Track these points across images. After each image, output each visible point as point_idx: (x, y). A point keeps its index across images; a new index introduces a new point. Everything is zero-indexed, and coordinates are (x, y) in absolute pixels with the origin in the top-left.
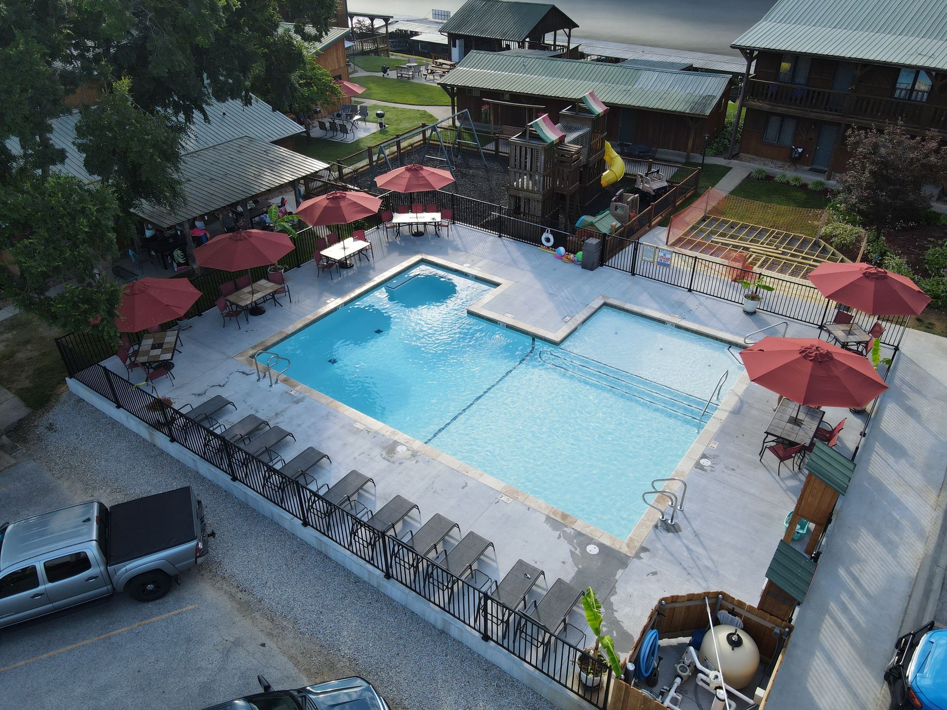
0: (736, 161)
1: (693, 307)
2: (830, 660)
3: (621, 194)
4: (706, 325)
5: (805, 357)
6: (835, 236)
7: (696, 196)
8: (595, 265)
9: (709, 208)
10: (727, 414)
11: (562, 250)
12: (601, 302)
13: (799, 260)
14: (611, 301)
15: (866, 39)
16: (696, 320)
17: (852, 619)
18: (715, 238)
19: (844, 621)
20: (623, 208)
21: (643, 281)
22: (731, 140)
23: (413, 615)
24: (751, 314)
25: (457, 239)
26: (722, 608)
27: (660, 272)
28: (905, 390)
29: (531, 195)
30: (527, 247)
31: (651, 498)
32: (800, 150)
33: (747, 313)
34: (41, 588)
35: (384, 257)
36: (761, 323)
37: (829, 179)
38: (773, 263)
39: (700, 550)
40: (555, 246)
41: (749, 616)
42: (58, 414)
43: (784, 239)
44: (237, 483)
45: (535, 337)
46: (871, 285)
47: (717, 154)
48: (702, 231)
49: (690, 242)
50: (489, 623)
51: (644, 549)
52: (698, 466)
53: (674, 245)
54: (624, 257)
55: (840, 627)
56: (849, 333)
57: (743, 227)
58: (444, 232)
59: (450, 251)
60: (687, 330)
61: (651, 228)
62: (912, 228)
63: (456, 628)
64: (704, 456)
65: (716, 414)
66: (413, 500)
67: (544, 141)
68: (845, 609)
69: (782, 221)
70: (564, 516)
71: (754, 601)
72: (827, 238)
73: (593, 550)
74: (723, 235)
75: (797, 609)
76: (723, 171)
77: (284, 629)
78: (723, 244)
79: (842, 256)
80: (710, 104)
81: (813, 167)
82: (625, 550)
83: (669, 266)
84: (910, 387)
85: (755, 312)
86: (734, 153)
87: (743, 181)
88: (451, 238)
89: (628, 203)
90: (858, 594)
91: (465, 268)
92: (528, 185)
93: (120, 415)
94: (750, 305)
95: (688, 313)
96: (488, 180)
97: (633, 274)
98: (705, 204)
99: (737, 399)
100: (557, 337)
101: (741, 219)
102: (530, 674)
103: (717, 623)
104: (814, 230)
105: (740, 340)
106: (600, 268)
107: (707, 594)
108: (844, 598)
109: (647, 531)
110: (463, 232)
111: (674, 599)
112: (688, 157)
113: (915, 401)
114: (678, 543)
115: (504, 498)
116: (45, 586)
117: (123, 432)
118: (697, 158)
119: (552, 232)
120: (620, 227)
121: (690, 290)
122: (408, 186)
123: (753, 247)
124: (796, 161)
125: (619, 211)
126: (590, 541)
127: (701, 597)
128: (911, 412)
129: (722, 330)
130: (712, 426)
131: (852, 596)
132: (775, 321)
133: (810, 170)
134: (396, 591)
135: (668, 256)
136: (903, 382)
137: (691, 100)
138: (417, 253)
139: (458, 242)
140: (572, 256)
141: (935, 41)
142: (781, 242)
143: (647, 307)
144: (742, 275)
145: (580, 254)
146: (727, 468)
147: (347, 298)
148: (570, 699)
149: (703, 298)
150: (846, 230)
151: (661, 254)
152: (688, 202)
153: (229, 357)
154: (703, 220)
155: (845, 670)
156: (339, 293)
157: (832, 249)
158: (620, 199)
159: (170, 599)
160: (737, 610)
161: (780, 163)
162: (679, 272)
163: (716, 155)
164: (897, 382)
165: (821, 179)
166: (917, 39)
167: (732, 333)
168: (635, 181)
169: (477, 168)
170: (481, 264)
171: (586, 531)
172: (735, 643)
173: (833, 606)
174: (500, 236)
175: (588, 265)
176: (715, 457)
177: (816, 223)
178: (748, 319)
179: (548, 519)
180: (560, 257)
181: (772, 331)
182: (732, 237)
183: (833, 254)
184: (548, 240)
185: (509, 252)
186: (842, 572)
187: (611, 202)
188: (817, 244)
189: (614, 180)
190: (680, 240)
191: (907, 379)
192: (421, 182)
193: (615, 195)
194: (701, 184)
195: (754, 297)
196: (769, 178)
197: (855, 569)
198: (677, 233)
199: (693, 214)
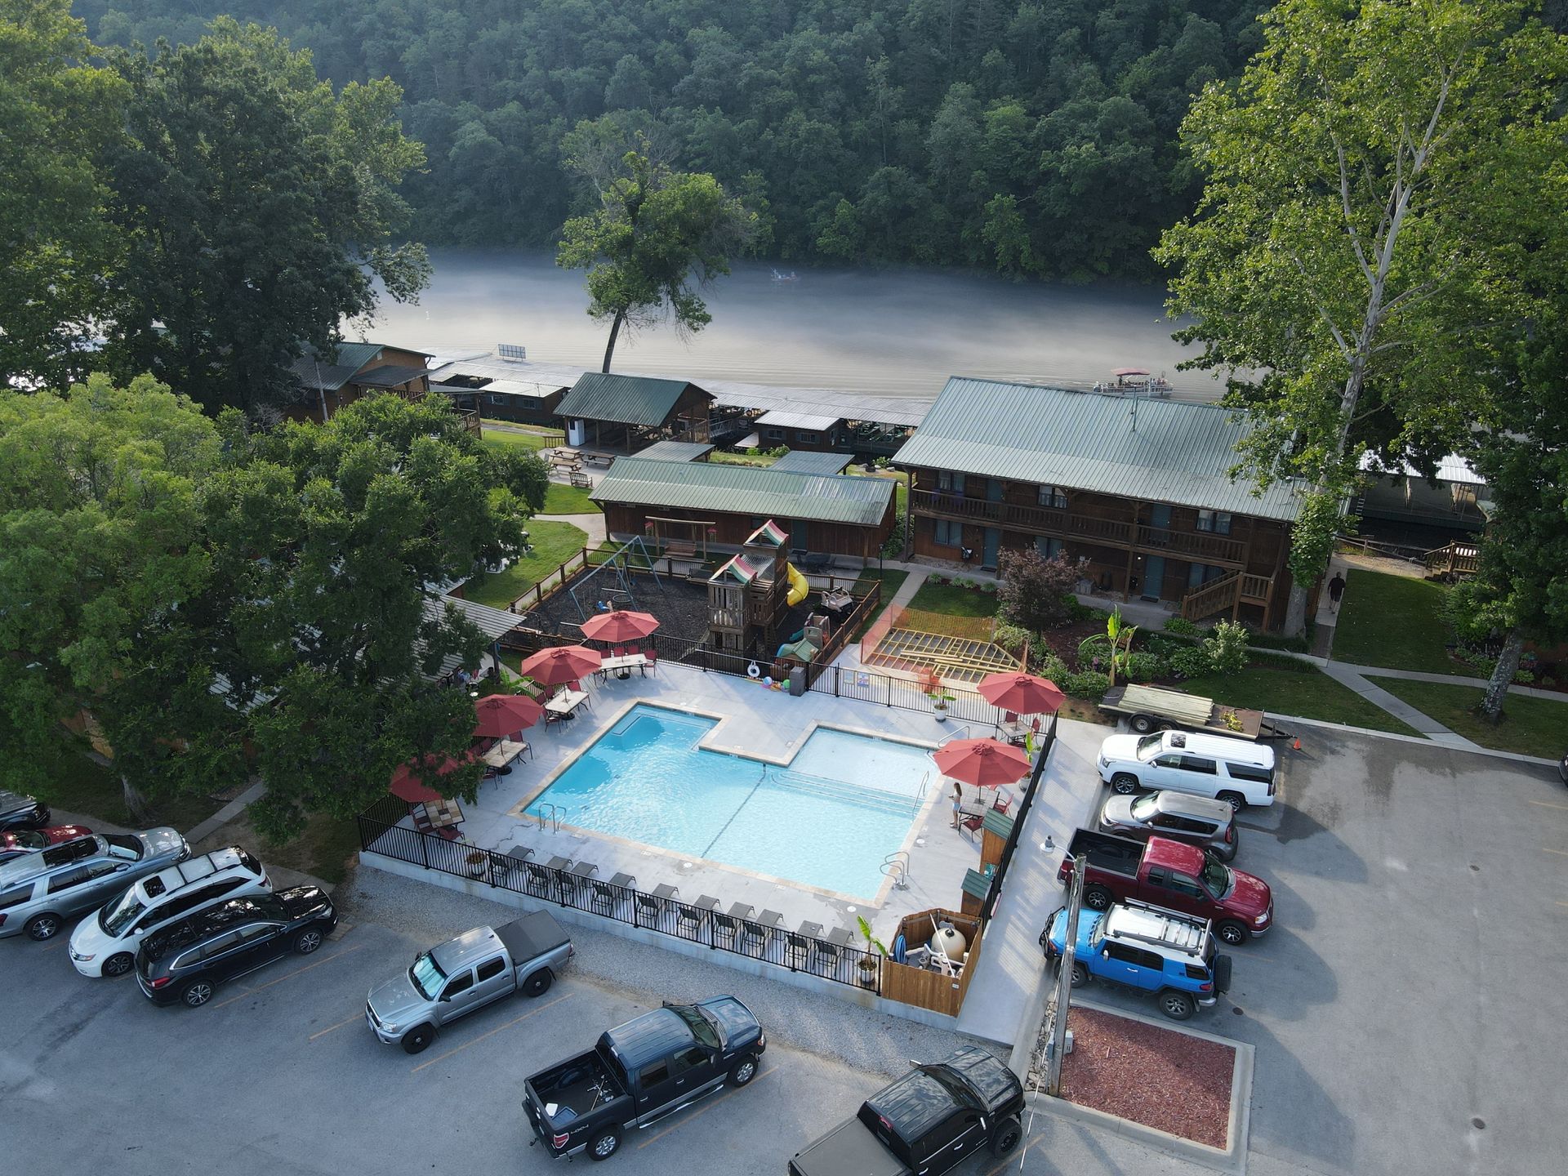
0: (911, 564)
1: (894, 721)
2: (1012, 947)
3: (812, 617)
4: (906, 735)
5: (976, 753)
6: (1006, 640)
7: (881, 607)
8: (803, 690)
9: (894, 620)
10: (931, 805)
11: (769, 679)
12: (816, 726)
13: (978, 666)
14: (822, 724)
15: (1008, 455)
16: (898, 732)
17: (1025, 923)
18: (904, 652)
19: (1020, 925)
20: (814, 632)
21: (846, 701)
22: (905, 538)
23: (737, 972)
24: (942, 721)
25: (664, 677)
26: (941, 919)
27: (860, 692)
28: (1061, 770)
29: (732, 630)
30: (735, 680)
31: (887, 869)
32: (970, 551)
33: (939, 721)
34: (474, 986)
35: (600, 704)
36: (951, 728)
37: (998, 579)
38: (956, 671)
39: (924, 898)
40: (762, 676)
41: (957, 919)
42: (361, 884)
43: (964, 646)
44: (567, 908)
45: (765, 763)
46: (1021, 692)
47: (894, 557)
48: (891, 645)
49: (882, 658)
50: (796, 960)
51: (887, 903)
52: (916, 845)
53: (867, 662)
54: (826, 679)
55: (1017, 928)
56: (1016, 729)
57: (928, 637)
58: (649, 671)
59: (662, 692)
60: (892, 741)
61: (844, 646)
62: (1069, 625)
63: (771, 970)
64: (919, 837)
65: (924, 805)
66: (713, 896)
67: (740, 582)
68: (1020, 918)
69: (960, 628)
70: (827, 892)
71: (957, 909)
72: (1000, 642)
73: (851, 909)
74: (910, 648)
75: (989, 921)
76: (900, 577)
77: (646, 995)
78: (911, 657)
79: (1013, 659)
80: (879, 511)
81: (984, 566)
82: (874, 906)
83: (868, 686)
84: (1062, 764)
85: (944, 720)
86: (909, 554)
87: (921, 587)
88: (658, 677)
89: (820, 627)
90: (1028, 909)
91: (683, 707)
92: (728, 621)
93: (431, 876)
94: (940, 714)
95: (890, 727)
96: (671, 608)
97: (838, 696)
98: (889, 616)
99: (938, 792)
100: (785, 761)
101: (924, 629)
102: (828, 984)
103: (939, 929)
104: (987, 635)
105: (935, 745)
106: (807, 694)
107: (930, 911)
108: (1020, 912)
109: (887, 892)
110: (668, 671)
111: (911, 917)
112: (865, 564)
113: (1067, 776)
114: (910, 896)
115: (779, 887)
116: (477, 985)
117: (436, 890)
118: (875, 563)
119: (757, 664)
120: (818, 653)
121: (889, 706)
122: (619, 635)
123: (939, 658)
124: (968, 561)
125: (812, 635)
126: (849, 904)
127: (927, 914)
128: (1064, 785)
129: (919, 738)
130: (922, 815)
131: (1024, 910)
132: (961, 726)
133: (982, 569)
134: (720, 957)
135: (866, 678)
136: (1059, 763)
137: (861, 508)
138: (631, 696)
139: (666, 681)
140: (779, 684)
141: (1064, 456)
142: (962, 650)
143: (855, 725)
144: (931, 687)
145: (787, 682)
146: (936, 843)
147: (583, 749)
148: (856, 992)
149: (901, 712)
150: (1015, 634)
151: (860, 677)
152: (873, 617)
153: (501, 815)
154: (891, 633)
155: (1021, 951)
156: (575, 744)
157: (1005, 653)
158: (812, 622)
159: (551, 993)
160: (950, 918)
161: (954, 564)
162: (876, 689)
163: (892, 558)
164: (1054, 763)
165: (992, 579)
166: (1049, 455)
167: (928, 740)
168: (819, 597)
169: (654, 594)
170: (696, 701)
171: (845, 899)
172: (951, 935)
173: (1013, 918)
174: (705, 671)
175: (795, 692)
176: (927, 836)
177: (989, 628)
178: (940, 725)
179: (816, 895)
180: (769, 687)
181: (960, 734)
182: (919, 649)
183: (1006, 657)
184: (754, 671)
185: (718, 686)
186: (1018, 897)
187: (804, 626)
188: (992, 648)
189: (800, 599)
190: (872, 656)
191: (1062, 760)
192: (630, 630)
193: (806, 619)
194: (883, 593)
195: (942, 707)
196: (945, 581)
197: (1026, 893)
198: (870, 649)
199: (880, 627)
